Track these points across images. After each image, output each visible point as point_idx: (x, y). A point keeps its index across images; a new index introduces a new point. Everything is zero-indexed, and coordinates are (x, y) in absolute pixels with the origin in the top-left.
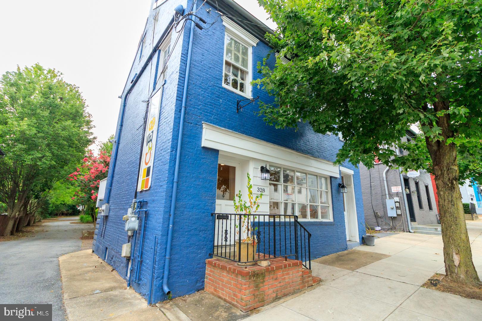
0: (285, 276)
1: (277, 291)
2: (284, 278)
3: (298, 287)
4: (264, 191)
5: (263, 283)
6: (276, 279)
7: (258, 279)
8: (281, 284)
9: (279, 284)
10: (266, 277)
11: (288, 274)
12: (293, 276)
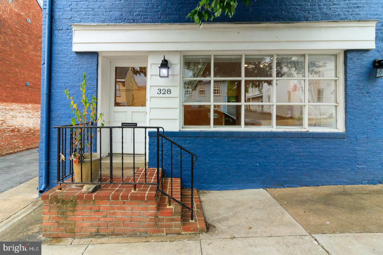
0: (116, 211)
1: (99, 226)
2: (114, 213)
3: (143, 229)
4: (169, 93)
5: (73, 211)
6: (98, 211)
7: (65, 206)
8: (108, 219)
9: (103, 218)
10: (79, 206)
11: (123, 209)
12: (132, 213)
